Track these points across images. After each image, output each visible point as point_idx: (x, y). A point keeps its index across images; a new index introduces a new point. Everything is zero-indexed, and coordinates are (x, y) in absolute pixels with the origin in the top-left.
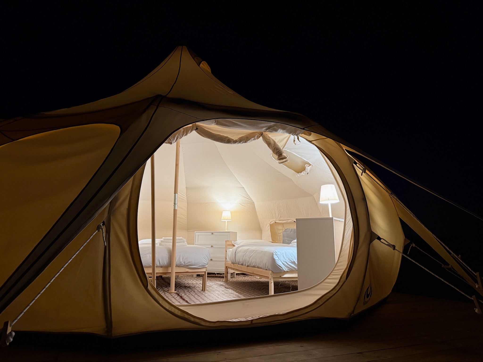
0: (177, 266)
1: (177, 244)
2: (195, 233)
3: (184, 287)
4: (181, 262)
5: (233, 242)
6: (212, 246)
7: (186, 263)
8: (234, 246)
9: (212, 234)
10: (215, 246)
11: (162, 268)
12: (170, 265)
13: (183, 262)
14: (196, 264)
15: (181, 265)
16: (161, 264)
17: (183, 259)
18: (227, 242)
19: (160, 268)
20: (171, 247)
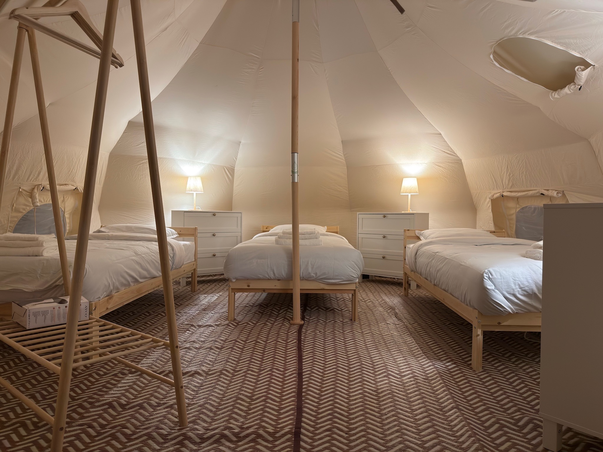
0: (303, 279)
1: (301, 242)
2: (358, 215)
3: (325, 309)
4: (309, 273)
5: (417, 232)
6: (384, 237)
7: (318, 274)
8: (419, 238)
9: (385, 217)
10: (389, 237)
11: (279, 281)
12: (290, 277)
13: (314, 274)
15: (310, 278)
16: (277, 275)
17: (312, 268)
18: (407, 231)
19: (277, 281)
20: (291, 247)
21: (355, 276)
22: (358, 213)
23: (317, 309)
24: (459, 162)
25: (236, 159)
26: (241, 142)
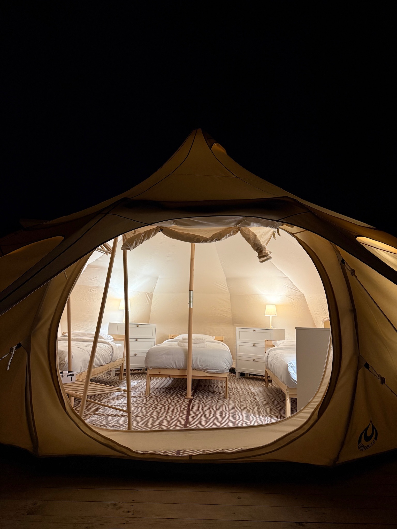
0: (193, 369)
1: (193, 345)
2: (236, 329)
3: (208, 392)
4: (198, 365)
5: (273, 342)
6: (254, 345)
7: (203, 366)
8: (274, 346)
9: (254, 331)
10: (257, 345)
11: (179, 370)
12: (185, 368)
13: (201, 366)
14: (215, 369)
15: (198, 369)
16: (178, 366)
17: (200, 362)
18: (266, 341)
19: (177, 370)
20: (187, 348)
21: (226, 368)
22: (236, 327)
23: (203, 392)
24: (303, 296)
25: (155, 288)
26: (158, 277)
